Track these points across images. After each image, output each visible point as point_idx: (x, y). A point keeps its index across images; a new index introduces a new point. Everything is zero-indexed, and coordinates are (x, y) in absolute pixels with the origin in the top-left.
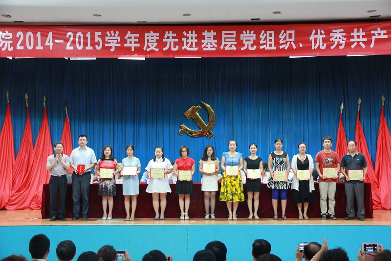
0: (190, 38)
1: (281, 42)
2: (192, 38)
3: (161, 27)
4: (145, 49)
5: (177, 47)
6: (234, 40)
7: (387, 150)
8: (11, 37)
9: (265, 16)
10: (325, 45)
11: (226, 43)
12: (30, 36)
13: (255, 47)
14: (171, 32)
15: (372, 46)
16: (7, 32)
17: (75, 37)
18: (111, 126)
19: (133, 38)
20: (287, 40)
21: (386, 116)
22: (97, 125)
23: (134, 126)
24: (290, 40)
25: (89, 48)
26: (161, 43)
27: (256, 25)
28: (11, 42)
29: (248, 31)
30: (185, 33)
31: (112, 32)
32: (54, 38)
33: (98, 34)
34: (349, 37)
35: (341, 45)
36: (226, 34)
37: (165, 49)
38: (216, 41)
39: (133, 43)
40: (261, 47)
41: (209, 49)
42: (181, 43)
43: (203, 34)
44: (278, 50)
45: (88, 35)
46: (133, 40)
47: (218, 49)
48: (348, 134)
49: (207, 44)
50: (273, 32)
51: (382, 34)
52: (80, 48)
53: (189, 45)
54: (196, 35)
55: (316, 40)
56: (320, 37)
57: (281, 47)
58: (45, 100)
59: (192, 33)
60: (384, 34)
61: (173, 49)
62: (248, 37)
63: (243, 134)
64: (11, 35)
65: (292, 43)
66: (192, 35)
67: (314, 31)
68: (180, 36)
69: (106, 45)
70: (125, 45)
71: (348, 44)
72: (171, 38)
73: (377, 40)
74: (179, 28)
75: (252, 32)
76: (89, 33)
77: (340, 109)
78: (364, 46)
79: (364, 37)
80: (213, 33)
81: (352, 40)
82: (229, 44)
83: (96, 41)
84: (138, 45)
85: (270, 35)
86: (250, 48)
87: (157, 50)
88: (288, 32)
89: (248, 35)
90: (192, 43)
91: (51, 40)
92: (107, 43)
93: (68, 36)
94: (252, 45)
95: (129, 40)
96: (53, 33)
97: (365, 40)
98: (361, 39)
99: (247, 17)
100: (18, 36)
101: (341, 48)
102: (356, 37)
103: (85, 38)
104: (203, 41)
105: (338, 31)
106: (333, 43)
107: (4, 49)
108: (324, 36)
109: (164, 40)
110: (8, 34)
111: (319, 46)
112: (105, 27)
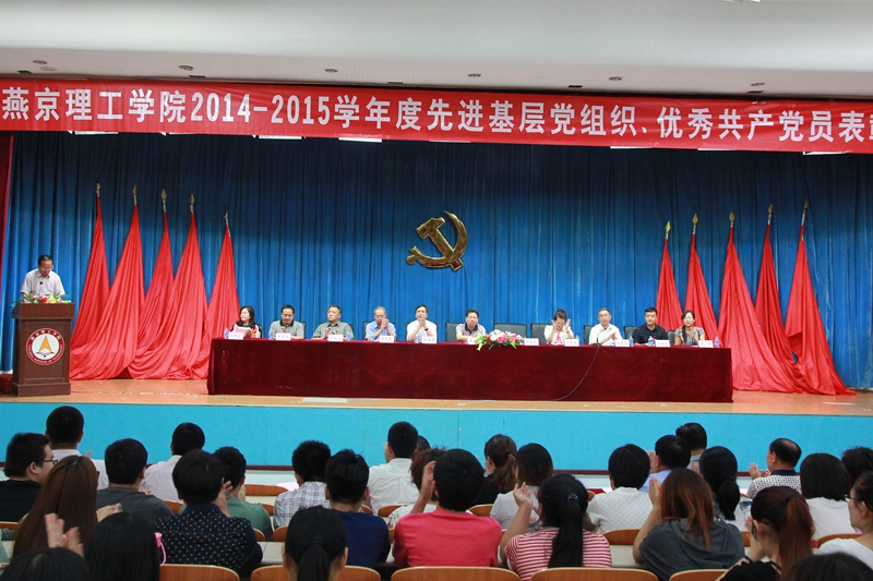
0: (471, 111)
1: (614, 123)
2: (474, 112)
3: (425, 93)
4: (398, 125)
5: (451, 125)
6: (541, 117)
8: (184, 101)
9: (589, 83)
10: (681, 131)
11: (528, 122)
12: (213, 100)
13: (574, 130)
14: (440, 100)
15: (750, 137)
16: (177, 92)
17: (286, 103)
18: (299, 247)
19: (379, 107)
20: (624, 120)
22: (274, 245)
23: (335, 247)
24: (628, 121)
25: (308, 121)
26: (424, 118)
27: (577, 96)
28: (183, 108)
29: (563, 105)
30: (463, 103)
31: (346, 97)
32: (252, 104)
33: (323, 99)
34: (716, 121)
35: (705, 133)
36: (527, 108)
37: (430, 127)
38: (512, 118)
39: (379, 115)
40: (583, 131)
41: (501, 130)
42: (456, 120)
43: (493, 105)
44: (610, 137)
45: (308, 100)
46: (379, 111)
47: (515, 130)
48: (677, 270)
49: (498, 121)
50: (601, 108)
51: (765, 120)
52: (293, 121)
53: (469, 123)
54: (481, 107)
55: (667, 124)
56: (673, 119)
57: (614, 132)
58: (192, 202)
59: (474, 104)
60: (769, 120)
61: (443, 128)
62: (562, 114)
64: (183, 97)
65: (631, 126)
66: (474, 107)
67: (664, 110)
68: (455, 108)
69: (336, 117)
70: (367, 119)
71: (716, 133)
72: (440, 109)
73: (757, 128)
74: (455, 94)
76: (309, 98)
78: (738, 137)
79: (738, 122)
80: (507, 105)
81: (721, 126)
82: (533, 123)
83: (320, 110)
84: (388, 119)
85: (597, 112)
86: (566, 132)
87: (418, 128)
88: (625, 109)
89: (563, 110)
90: (474, 119)
91: (247, 106)
92: (338, 114)
93: (274, 102)
94: (569, 127)
95: (373, 111)
96: (250, 97)
97: (741, 127)
98: (735, 126)
99: (562, 82)
100: (194, 99)
101: (704, 137)
102: (726, 122)
103: (303, 106)
104: (491, 117)
105: (700, 111)
106: (692, 129)
107: (170, 120)
108: (679, 118)
109: (429, 113)
110: (179, 96)
111: (672, 132)
112: (335, 89)
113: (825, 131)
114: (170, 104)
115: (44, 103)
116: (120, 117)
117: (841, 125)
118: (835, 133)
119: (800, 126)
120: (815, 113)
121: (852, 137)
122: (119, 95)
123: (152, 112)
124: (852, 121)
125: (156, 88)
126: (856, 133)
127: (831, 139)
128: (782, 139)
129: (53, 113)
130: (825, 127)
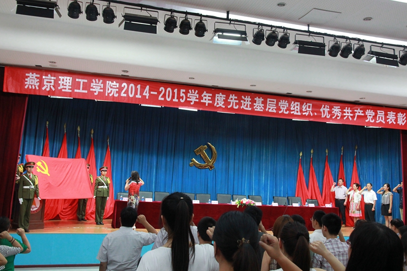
0: (246, 101)
1: (304, 110)
2: (248, 101)
3: (227, 91)
4: (215, 105)
5: (238, 106)
6: (275, 105)
8: (118, 86)
9: (295, 92)
10: (329, 115)
11: (270, 107)
14: (234, 95)
15: (355, 119)
16: (114, 82)
19: (207, 96)
20: (308, 110)
21: (329, 162)
25: (175, 100)
26: (226, 102)
27: (290, 97)
28: (117, 90)
29: (284, 101)
30: (243, 97)
31: (193, 90)
32: (150, 90)
33: (182, 91)
34: (343, 112)
35: (338, 116)
36: (270, 101)
37: (229, 107)
38: (263, 105)
39: (207, 100)
40: (292, 113)
41: (259, 110)
42: (240, 104)
43: (255, 99)
44: (302, 116)
45: (176, 91)
46: (207, 98)
47: (264, 110)
49: (257, 106)
50: (299, 103)
52: (169, 99)
53: (245, 105)
54: (250, 99)
55: (324, 111)
56: (327, 110)
57: (304, 114)
59: (248, 98)
60: (362, 113)
61: (235, 107)
62: (284, 104)
65: (310, 112)
67: (323, 106)
68: (239, 99)
69: (188, 99)
70: (202, 101)
71: (343, 117)
72: (233, 99)
73: (358, 115)
74: (240, 93)
75: (286, 101)
77: (300, 155)
78: (351, 119)
79: (351, 113)
80: (261, 99)
81: (344, 114)
82: (272, 108)
83: (181, 96)
84: (211, 102)
85: (297, 105)
86: (285, 113)
87: (224, 107)
88: (308, 104)
89: (284, 103)
90: (247, 104)
91: (148, 91)
92: (189, 98)
93: (160, 90)
94: (286, 111)
95: (204, 98)
96: (150, 87)
97: (352, 115)
98: (350, 114)
99: (284, 91)
100: (123, 86)
101: (338, 118)
102: (346, 112)
103: (173, 93)
104: (254, 104)
105: (337, 107)
106: (334, 115)
107: (111, 95)
108: (329, 110)
109: (229, 100)
110: (115, 84)
111: (326, 116)
112: (188, 86)
113: (382, 119)
114: (111, 87)
115: (47, 82)
116: (86, 92)
117: (388, 117)
118: (385, 120)
119: (373, 116)
120: (378, 111)
121: (391, 122)
122: (86, 81)
123: (102, 91)
124: (391, 115)
125: (105, 79)
126: (393, 120)
127: (384, 122)
128: (367, 121)
129: (52, 87)
130: (382, 117)
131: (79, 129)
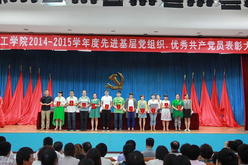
0: (114, 42)
1: (158, 45)
2: (115, 42)
3: (100, 36)
4: (92, 46)
5: (108, 46)
6: (135, 43)
7: (205, 97)
8: (27, 40)
9: (150, 33)
10: (178, 47)
11: (131, 45)
12: (36, 39)
13: (145, 47)
14: (105, 39)
15: (199, 49)
16: (25, 37)
17: (58, 40)
18: (72, 83)
19: (86, 41)
20: (161, 44)
21: (205, 81)
22: (65, 82)
24: (162, 44)
25: (65, 45)
26: (100, 44)
27: (146, 37)
28: (27, 42)
29: (142, 40)
30: (112, 40)
31: (76, 38)
32: (48, 40)
33: (69, 39)
34: (189, 44)
35: (185, 48)
36: (131, 41)
37: (102, 47)
38: (127, 44)
39: (86, 43)
40: (148, 47)
41: (123, 47)
42: (110, 44)
43: (121, 40)
44: (156, 49)
45: (65, 39)
46: (86, 42)
47: (128, 48)
48: (188, 89)
49: (122, 45)
50: (154, 41)
51: (203, 44)
52: (60, 45)
53: (114, 45)
54: (117, 41)
55: (174, 45)
56: (176, 44)
57: (158, 48)
58: (39, 70)
59: (115, 40)
60: (204, 44)
61: (106, 47)
62: (142, 42)
63: (138, 88)
64: (27, 38)
65: (163, 46)
66: (115, 41)
67: (173, 41)
68: (109, 41)
69: (73, 44)
70: (83, 44)
71: (189, 48)
72: (105, 41)
73: (201, 46)
74: (109, 37)
75: (144, 40)
77: (184, 77)
78: (195, 49)
79: (195, 44)
80: (125, 40)
81: (190, 46)
82: (133, 45)
83: (68, 42)
84: (89, 45)
85: (153, 42)
86: (143, 48)
87: (98, 47)
88: (161, 41)
89: (142, 41)
90: (115, 44)
91: (46, 41)
92: (74, 43)
93: (54, 40)
95: (84, 42)
96: (47, 38)
97: (196, 46)
98: (194, 45)
99: (141, 33)
100: (30, 39)
101: (185, 49)
102: (192, 44)
103: (63, 41)
104: (120, 44)
105: (184, 41)
106: (182, 47)
107: (23, 45)
108: (177, 43)
109: (101, 43)
110: (26, 38)
111: (175, 48)
112: (73, 36)
113: (221, 47)
114: (23, 40)
116: (7, 44)
117: (226, 45)
118: (224, 48)
119: (214, 45)
120: (218, 41)
121: (229, 49)
122: (7, 38)
123: (17, 43)
124: (229, 44)
125: (18, 35)
126: (231, 47)
127: (223, 49)
128: (209, 49)
130: (221, 46)
131: (30, 68)
